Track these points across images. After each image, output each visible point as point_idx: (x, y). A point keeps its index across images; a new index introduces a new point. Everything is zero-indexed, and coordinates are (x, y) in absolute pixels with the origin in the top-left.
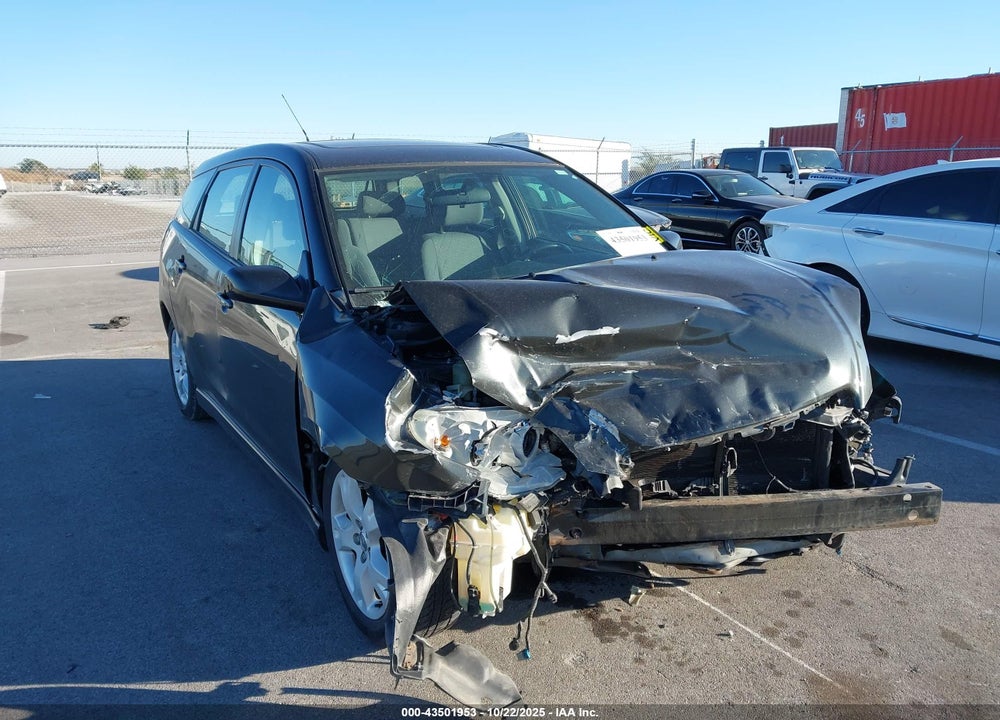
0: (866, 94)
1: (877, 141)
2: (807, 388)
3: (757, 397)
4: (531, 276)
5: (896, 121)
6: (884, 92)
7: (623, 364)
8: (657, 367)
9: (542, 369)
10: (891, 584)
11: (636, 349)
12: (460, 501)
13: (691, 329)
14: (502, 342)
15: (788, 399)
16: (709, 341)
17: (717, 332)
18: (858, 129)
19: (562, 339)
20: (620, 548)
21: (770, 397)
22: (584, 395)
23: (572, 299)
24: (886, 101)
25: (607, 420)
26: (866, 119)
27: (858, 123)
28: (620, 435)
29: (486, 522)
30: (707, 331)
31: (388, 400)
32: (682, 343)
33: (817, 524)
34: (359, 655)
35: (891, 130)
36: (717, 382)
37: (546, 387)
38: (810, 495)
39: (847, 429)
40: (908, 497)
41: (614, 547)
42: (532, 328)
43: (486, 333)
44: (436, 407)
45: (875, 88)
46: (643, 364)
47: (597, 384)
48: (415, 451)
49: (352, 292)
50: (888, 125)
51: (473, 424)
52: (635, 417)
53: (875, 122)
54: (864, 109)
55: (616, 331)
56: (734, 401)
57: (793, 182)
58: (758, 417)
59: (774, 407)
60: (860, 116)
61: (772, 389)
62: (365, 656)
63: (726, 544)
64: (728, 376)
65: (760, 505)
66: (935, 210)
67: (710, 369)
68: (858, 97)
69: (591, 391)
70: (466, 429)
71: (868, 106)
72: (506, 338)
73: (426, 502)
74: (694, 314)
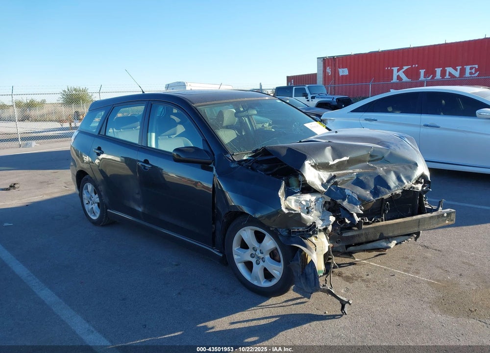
0: (330, 61)
1: (337, 81)
2: (413, 173)
3: (399, 179)
4: (300, 142)
5: (343, 72)
6: (337, 59)
7: (351, 171)
8: (363, 171)
9: (325, 175)
10: (436, 250)
11: (355, 165)
12: (310, 230)
13: (371, 156)
14: (312, 166)
15: (409, 178)
16: (378, 160)
17: (380, 157)
18: (328, 76)
19: (331, 163)
20: (353, 246)
21: (403, 178)
22: (342, 184)
23: (329, 148)
24: (339, 63)
25: (353, 192)
26: (331, 71)
27: (328, 73)
28: (358, 198)
29: (317, 238)
30: (377, 156)
31: (279, 194)
32: (369, 162)
33: (419, 227)
34: (253, 307)
35: (342, 76)
36: (385, 174)
37: (328, 181)
38: (415, 217)
39: (423, 192)
40: (445, 215)
41: (351, 245)
42: (320, 160)
43: (307, 163)
44: (294, 195)
45: (334, 57)
46: (358, 170)
47: (345, 179)
48: (293, 212)
49: (233, 155)
50: (341, 74)
51: (306, 201)
52: (360, 191)
53: (335, 72)
54: (330, 67)
55: (348, 158)
56: (392, 180)
57: (308, 101)
58: (402, 186)
59: (405, 181)
60: (329, 70)
61: (403, 175)
62: (256, 307)
63: (389, 239)
64: (388, 172)
65: (400, 223)
66: (390, 109)
67: (381, 170)
68: (327, 62)
69: (344, 182)
70: (304, 203)
71: (332, 66)
72: (313, 164)
73: (298, 232)
74: (372, 149)
